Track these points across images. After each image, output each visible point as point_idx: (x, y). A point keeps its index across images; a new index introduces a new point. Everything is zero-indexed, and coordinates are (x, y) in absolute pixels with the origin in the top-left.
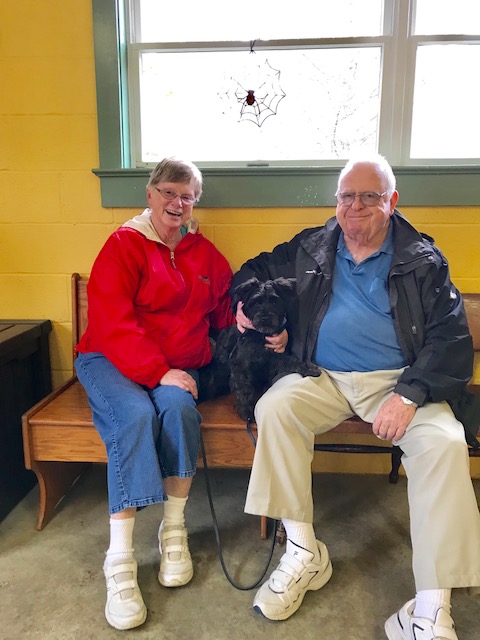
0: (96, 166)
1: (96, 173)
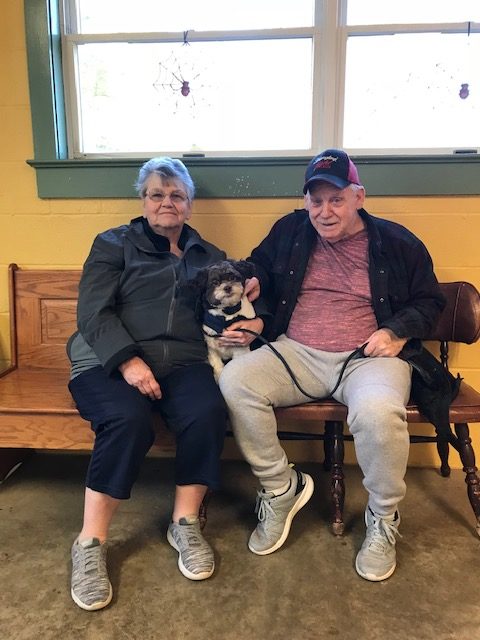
0: (31, 157)
1: (30, 163)
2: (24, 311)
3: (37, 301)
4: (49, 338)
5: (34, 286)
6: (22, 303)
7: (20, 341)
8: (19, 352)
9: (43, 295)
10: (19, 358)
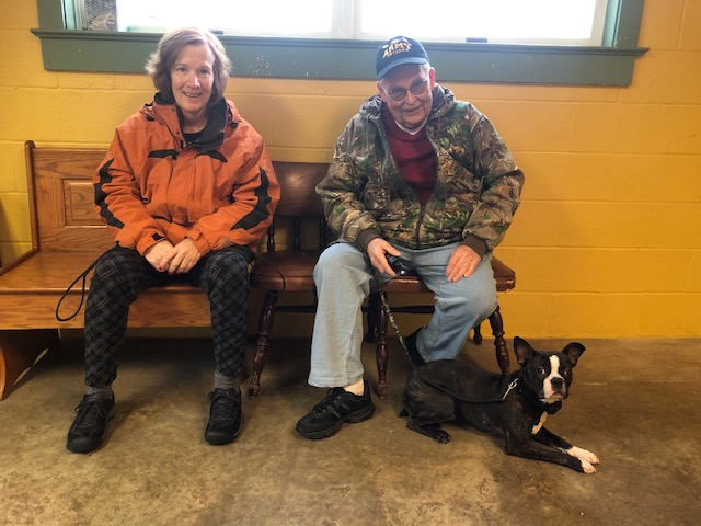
0: (36, 26)
1: (35, 32)
2: (45, 191)
3: (59, 181)
4: (74, 220)
5: (55, 165)
6: (43, 183)
7: (41, 223)
8: (41, 236)
9: (66, 174)
10: (42, 241)
